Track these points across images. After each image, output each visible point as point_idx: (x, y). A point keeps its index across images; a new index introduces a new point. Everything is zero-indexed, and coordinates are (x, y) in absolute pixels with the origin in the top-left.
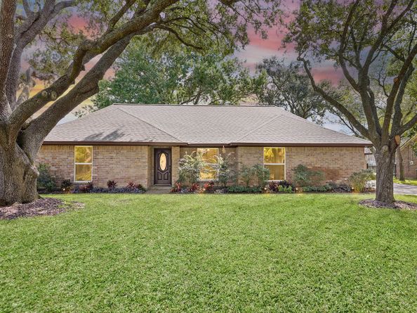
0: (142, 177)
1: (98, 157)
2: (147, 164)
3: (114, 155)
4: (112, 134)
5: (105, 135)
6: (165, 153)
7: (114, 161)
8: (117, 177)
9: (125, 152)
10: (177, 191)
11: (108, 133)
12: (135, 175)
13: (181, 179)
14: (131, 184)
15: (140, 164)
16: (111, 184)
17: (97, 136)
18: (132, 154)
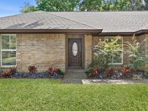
0: (60, 62)
1: (21, 44)
2: (64, 50)
3: (35, 42)
4: (33, 24)
5: (27, 25)
6: (77, 43)
7: (35, 48)
8: (38, 62)
9: (45, 39)
10: (94, 76)
11: (30, 23)
12: (53, 60)
13: (94, 63)
14: (51, 69)
15: (58, 50)
16: (32, 69)
17: (20, 25)
18: (51, 42)
